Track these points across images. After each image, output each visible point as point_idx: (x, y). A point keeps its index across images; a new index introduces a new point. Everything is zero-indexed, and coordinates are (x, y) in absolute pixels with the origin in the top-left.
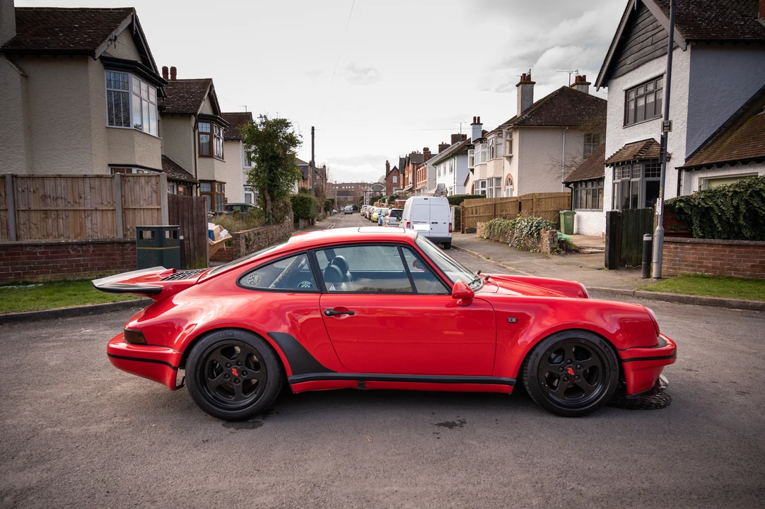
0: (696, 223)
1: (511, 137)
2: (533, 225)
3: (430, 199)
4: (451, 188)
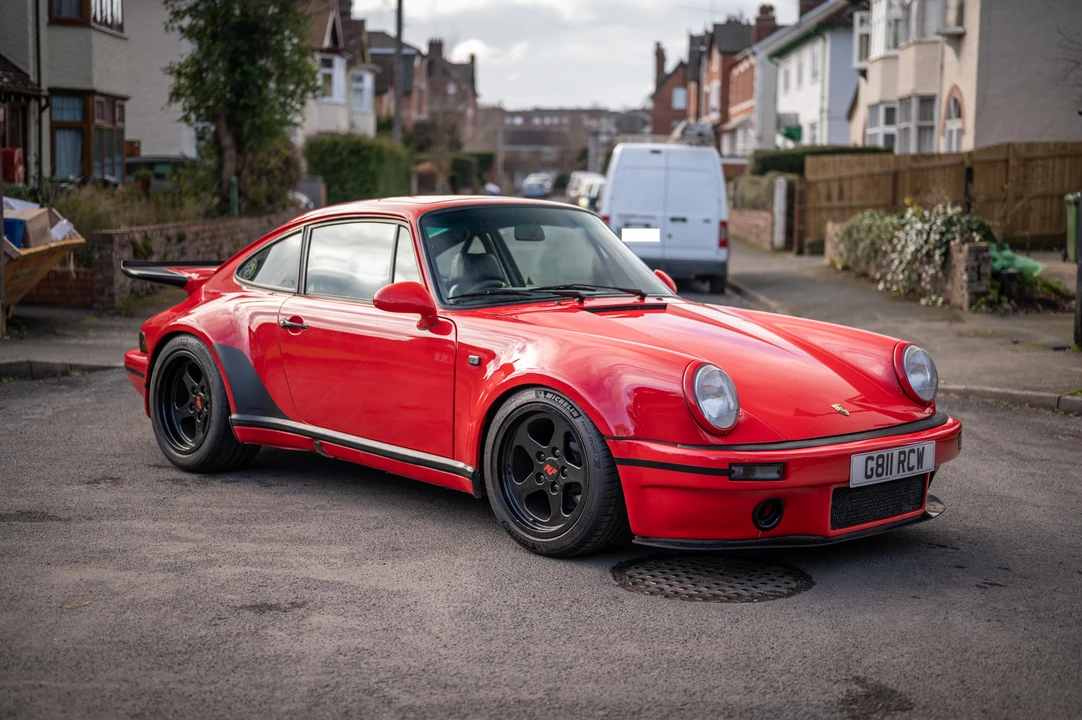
2: (934, 228)
3: (668, 152)
4: (813, 127)
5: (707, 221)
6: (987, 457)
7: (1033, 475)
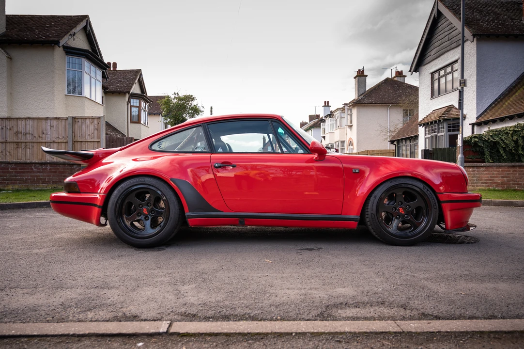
0: (487, 153)
1: (351, 112)
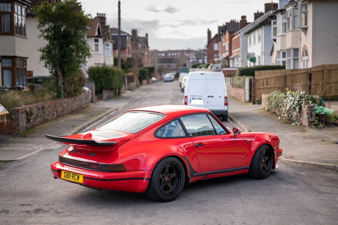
2: (296, 99)
3: (206, 74)
4: (259, 58)
5: (220, 97)
6: (308, 192)
7: (322, 200)
